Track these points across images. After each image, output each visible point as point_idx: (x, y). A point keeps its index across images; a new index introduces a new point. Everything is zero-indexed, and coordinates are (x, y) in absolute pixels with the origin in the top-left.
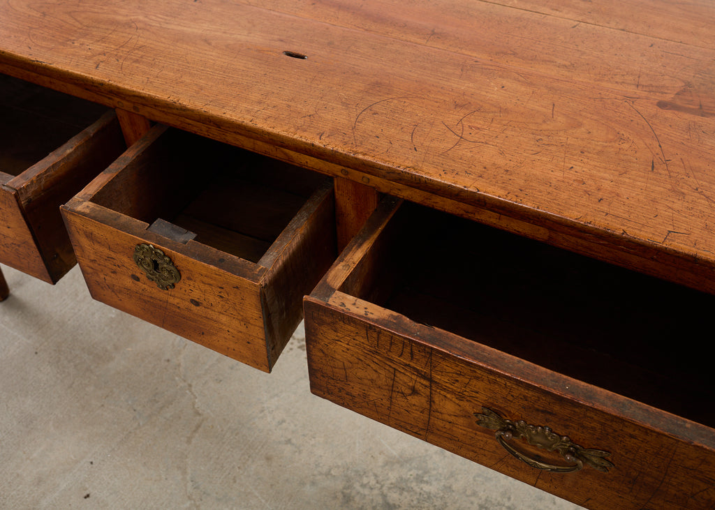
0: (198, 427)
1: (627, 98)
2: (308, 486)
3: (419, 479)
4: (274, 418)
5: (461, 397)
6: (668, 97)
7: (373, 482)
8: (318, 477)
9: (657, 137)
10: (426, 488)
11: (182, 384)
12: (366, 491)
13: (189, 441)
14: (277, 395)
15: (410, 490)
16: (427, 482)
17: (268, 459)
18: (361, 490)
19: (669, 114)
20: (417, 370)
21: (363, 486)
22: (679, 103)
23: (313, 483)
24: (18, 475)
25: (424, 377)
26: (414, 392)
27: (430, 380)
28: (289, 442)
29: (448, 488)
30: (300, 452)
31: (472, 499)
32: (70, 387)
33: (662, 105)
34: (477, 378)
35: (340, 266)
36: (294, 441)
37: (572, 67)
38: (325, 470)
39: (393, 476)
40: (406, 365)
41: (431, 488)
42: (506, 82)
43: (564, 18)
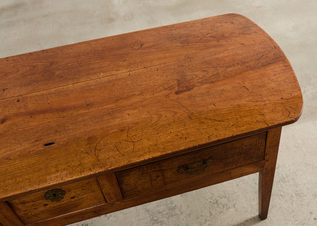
6: (176, 89)
9: (184, 106)
19: (181, 95)
25: (159, 171)
27: (161, 170)
33: (177, 93)
42: (128, 112)
43: (123, 73)
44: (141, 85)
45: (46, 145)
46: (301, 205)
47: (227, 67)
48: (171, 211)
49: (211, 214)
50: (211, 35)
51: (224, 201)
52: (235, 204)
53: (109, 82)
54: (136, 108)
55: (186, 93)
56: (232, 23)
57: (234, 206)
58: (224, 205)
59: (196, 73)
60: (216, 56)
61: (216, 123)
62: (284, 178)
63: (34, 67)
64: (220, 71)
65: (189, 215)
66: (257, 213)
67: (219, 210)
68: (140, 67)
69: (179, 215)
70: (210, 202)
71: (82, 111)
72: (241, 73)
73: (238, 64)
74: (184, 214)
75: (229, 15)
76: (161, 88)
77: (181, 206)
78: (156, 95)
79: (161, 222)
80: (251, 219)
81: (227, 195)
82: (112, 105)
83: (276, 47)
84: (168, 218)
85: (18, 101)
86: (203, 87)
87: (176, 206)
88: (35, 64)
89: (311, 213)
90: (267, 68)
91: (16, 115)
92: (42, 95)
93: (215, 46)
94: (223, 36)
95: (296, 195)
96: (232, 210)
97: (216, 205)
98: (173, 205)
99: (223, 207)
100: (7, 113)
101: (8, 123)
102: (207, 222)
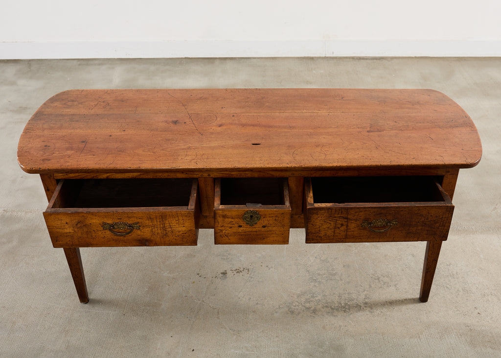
0: (218, 313)
1: (359, 132)
2: (275, 314)
3: (313, 297)
4: (246, 299)
5: (356, 220)
6: (368, 129)
7: (297, 304)
8: (277, 310)
9: (372, 140)
10: (317, 298)
11: (199, 302)
12: (297, 307)
13: (218, 318)
14: (241, 291)
15: (312, 301)
16: (316, 297)
17: (254, 312)
18: (295, 308)
19: (371, 134)
20: (343, 217)
21: (295, 306)
22: (372, 130)
23: (276, 312)
24: (158, 356)
25: (346, 218)
26: (342, 225)
27: (347, 218)
28: (257, 304)
29: (325, 295)
30: (264, 305)
31: (335, 295)
32: (152, 320)
33: (368, 132)
34: (361, 212)
35: (309, 198)
36: (259, 303)
37: (337, 127)
38: (277, 307)
39: (303, 300)
40: (340, 217)
41: (319, 297)
42: (324, 136)
43: (324, 112)
44: (338, 122)
45: (253, 144)
46: (467, 299)
47: (417, 123)
48: (331, 276)
49: (370, 287)
50: (407, 100)
51: (386, 279)
52: (397, 284)
53: (310, 116)
54: (331, 135)
55: (377, 133)
56: (429, 95)
57: (395, 286)
58: (385, 282)
59: (388, 122)
60: (409, 115)
61: (399, 154)
62: (453, 275)
63: (248, 98)
64: (410, 124)
65: (349, 283)
66: (418, 296)
67: (380, 285)
68: (338, 111)
69: (338, 280)
70: (372, 277)
71: (286, 130)
72: (429, 128)
73: (428, 122)
74: (343, 281)
75: (427, 90)
76: (355, 126)
77: (342, 274)
78: (350, 130)
79: (319, 282)
80: (410, 299)
81: (390, 276)
82: (311, 131)
83: (467, 117)
84: (327, 281)
85: (233, 116)
86: (392, 131)
87: (336, 273)
88: (249, 96)
89: (475, 308)
90: (454, 129)
91: (231, 124)
92: (253, 115)
93: (409, 108)
94: (418, 103)
95: (463, 290)
96: (393, 288)
97: (377, 281)
98: (334, 272)
99: (384, 284)
100: (224, 122)
101: (224, 127)
102: (365, 292)
